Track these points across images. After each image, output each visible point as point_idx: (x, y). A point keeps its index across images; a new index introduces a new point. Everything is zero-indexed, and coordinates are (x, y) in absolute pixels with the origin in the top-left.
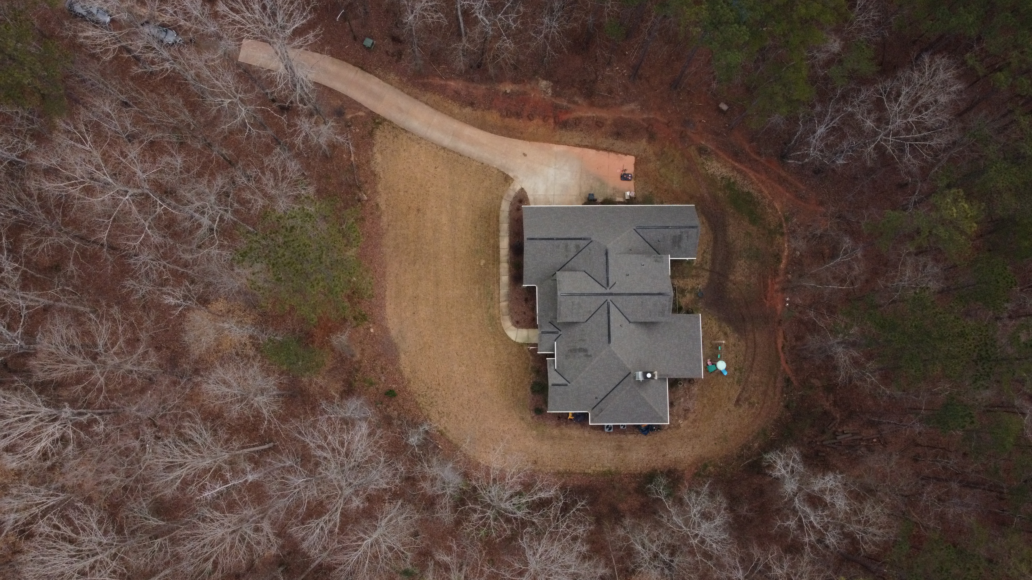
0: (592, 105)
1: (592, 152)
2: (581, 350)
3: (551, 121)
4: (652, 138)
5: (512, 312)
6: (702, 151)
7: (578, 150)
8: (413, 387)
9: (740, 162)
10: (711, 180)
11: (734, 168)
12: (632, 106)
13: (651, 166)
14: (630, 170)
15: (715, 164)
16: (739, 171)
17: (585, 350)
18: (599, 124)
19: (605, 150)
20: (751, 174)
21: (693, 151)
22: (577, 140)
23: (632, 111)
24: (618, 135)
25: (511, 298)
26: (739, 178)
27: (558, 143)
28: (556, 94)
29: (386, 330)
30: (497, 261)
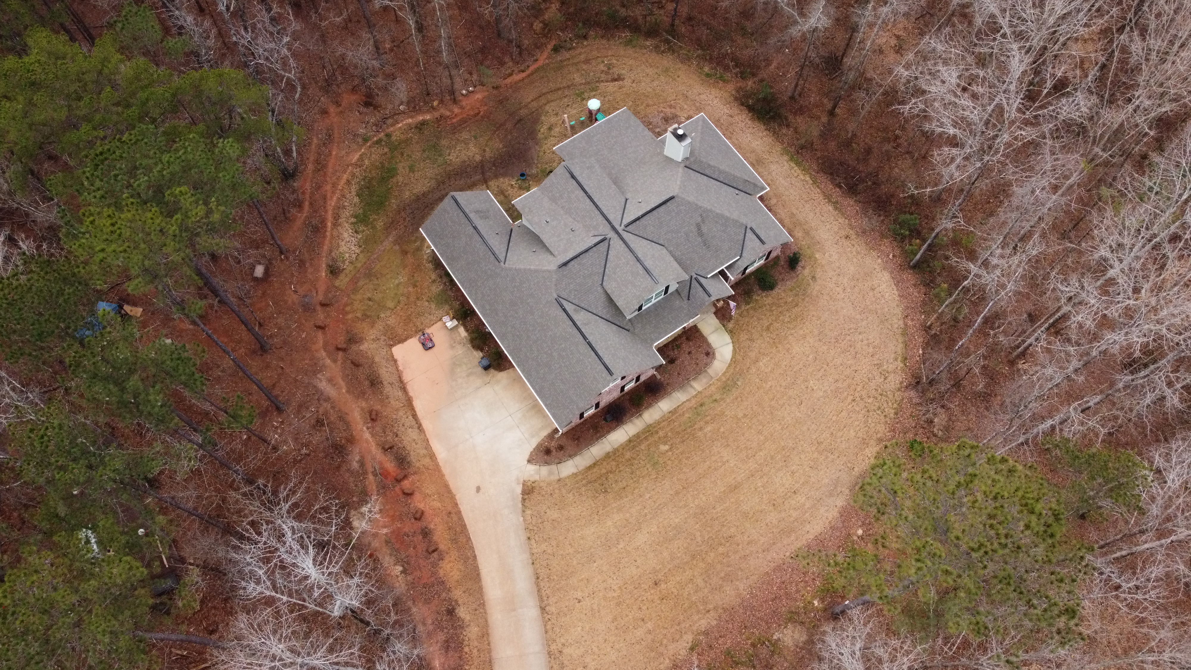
0: (351, 440)
1: (418, 404)
2: (700, 234)
3: (406, 484)
4: (353, 340)
5: (700, 370)
6: (334, 271)
7: (426, 425)
8: (882, 430)
9: (323, 221)
10: (366, 245)
11: (335, 225)
12: (323, 385)
13: (392, 321)
14: (414, 343)
15: (343, 248)
16: (337, 217)
17: (698, 226)
18: (373, 417)
19: (404, 389)
20: (332, 203)
21: (342, 281)
22: (413, 434)
23: (330, 380)
24: (375, 382)
25: (683, 383)
26: (346, 214)
27: (432, 456)
28: (364, 497)
29: (846, 514)
30: (649, 431)
